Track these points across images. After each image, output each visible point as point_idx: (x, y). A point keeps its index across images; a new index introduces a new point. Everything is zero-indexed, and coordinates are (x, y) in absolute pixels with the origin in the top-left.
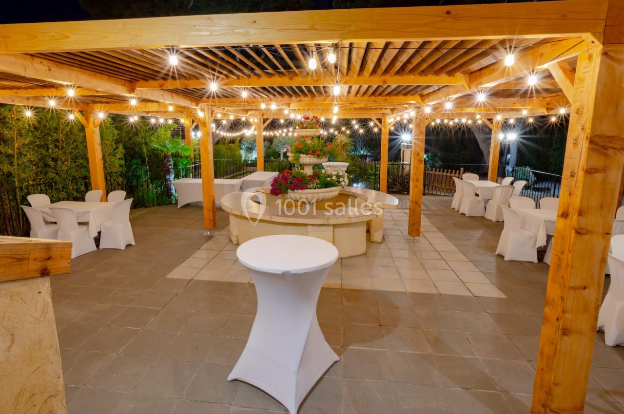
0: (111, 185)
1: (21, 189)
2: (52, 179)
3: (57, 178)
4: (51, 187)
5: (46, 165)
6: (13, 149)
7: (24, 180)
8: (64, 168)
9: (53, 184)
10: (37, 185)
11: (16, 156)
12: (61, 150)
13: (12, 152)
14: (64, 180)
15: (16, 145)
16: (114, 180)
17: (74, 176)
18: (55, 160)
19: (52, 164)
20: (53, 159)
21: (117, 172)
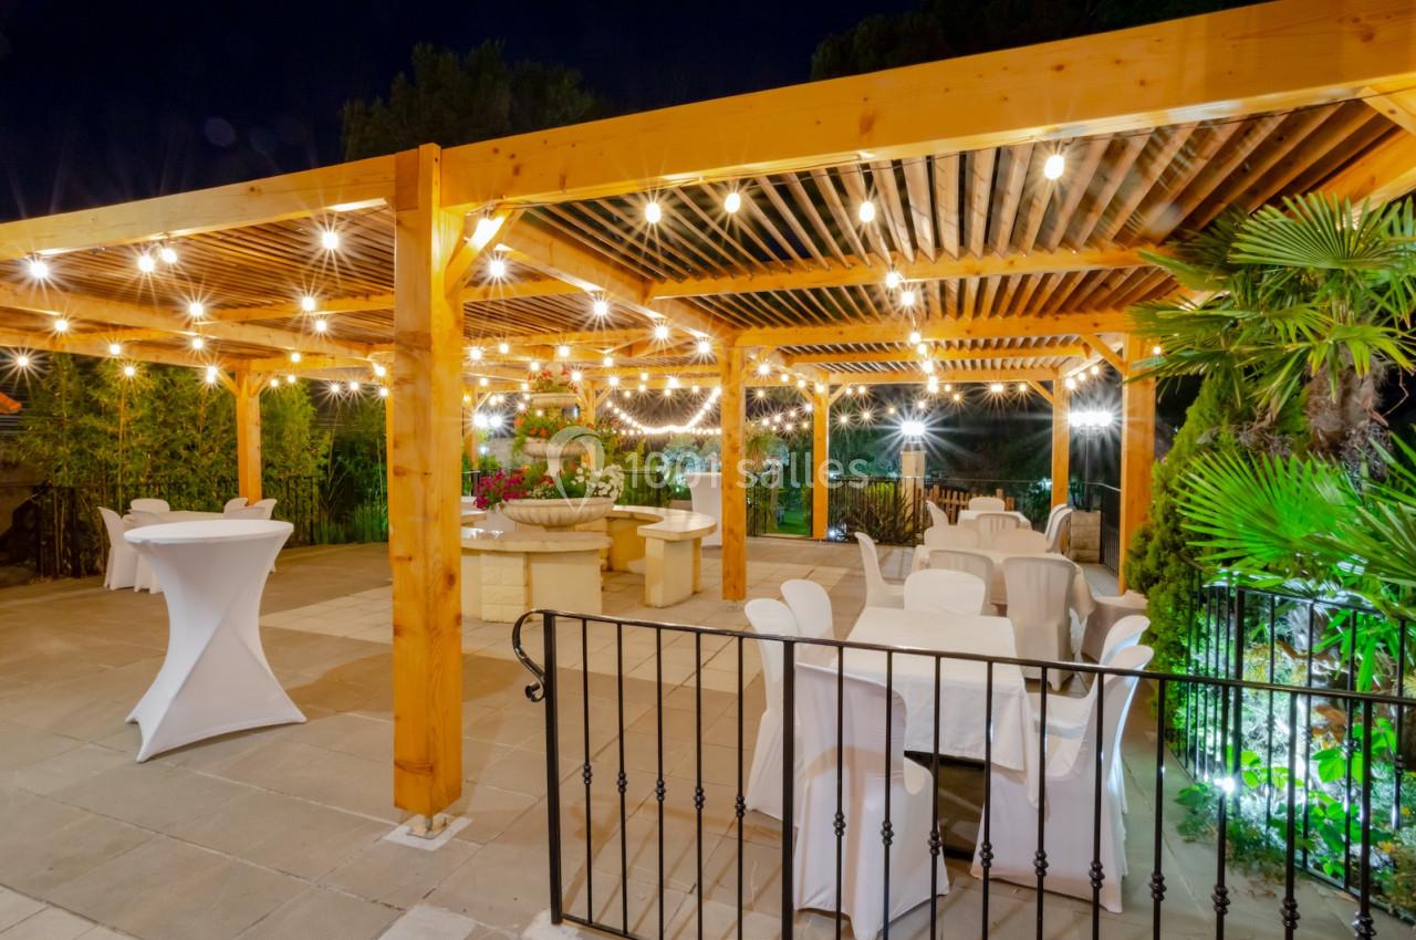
0: (297, 497)
1: (125, 489)
2: (182, 477)
3: (191, 478)
4: (180, 491)
5: (174, 455)
6: (118, 425)
7: (130, 473)
8: (205, 461)
9: (184, 487)
10: (154, 485)
11: (121, 437)
12: (203, 431)
13: (116, 430)
14: (202, 481)
15: (122, 420)
16: (304, 491)
17: (222, 477)
18: (191, 447)
19: (184, 453)
20: (188, 448)
21: (311, 478)
